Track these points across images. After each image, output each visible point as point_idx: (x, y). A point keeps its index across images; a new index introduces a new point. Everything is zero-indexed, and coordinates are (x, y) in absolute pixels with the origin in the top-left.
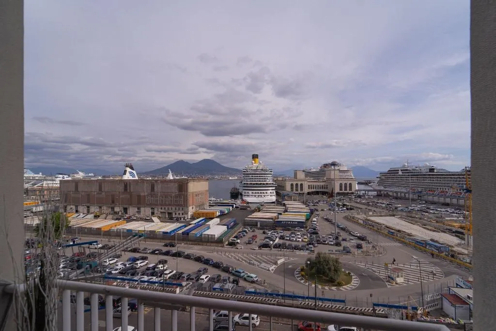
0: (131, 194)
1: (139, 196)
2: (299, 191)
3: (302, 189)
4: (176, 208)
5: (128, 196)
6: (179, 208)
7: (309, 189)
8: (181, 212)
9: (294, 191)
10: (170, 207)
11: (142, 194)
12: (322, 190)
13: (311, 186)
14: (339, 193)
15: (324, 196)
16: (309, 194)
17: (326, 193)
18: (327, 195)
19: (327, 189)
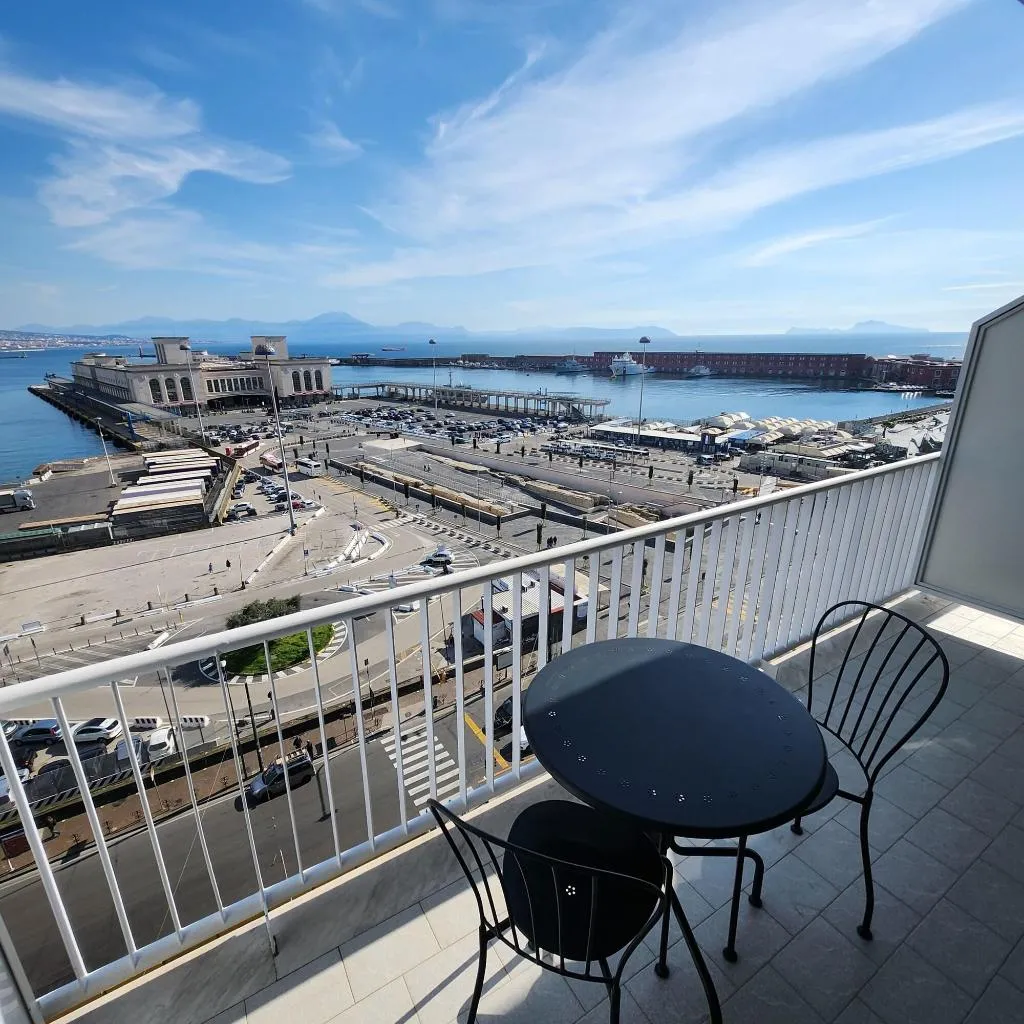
2: (182, 400)
3: (188, 394)
7: (210, 390)
9: (167, 403)
12: (248, 393)
13: (216, 382)
14: (292, 398)
15: (255, 410)
16: (213, 405)
17: (262, 398)
18: (264, 404)
19: (261, 388)
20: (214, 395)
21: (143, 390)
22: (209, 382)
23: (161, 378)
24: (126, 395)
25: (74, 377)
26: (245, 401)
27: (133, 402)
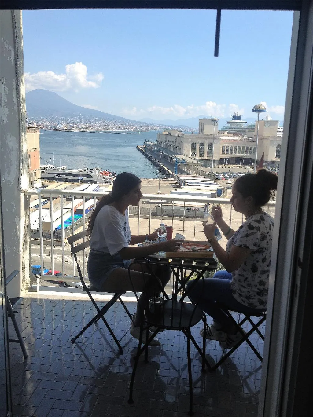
2: (206, 157)
3: (210, 153)
7: (223, 152)
9: (198, 157)
12: (245, 156)
13: (227, 148)
14: (273, 162)
15: (247, 167)
16: (222, 161)
17: (253, 160)
18: (253, 164)
19: (254, 154)
20: (225, 156)
21: (187, 149)
22: (224, 147)
23: (198, 142)
24: (178, 150)
25: (157, 141)
26: (242, 161)
27: (180, 155)
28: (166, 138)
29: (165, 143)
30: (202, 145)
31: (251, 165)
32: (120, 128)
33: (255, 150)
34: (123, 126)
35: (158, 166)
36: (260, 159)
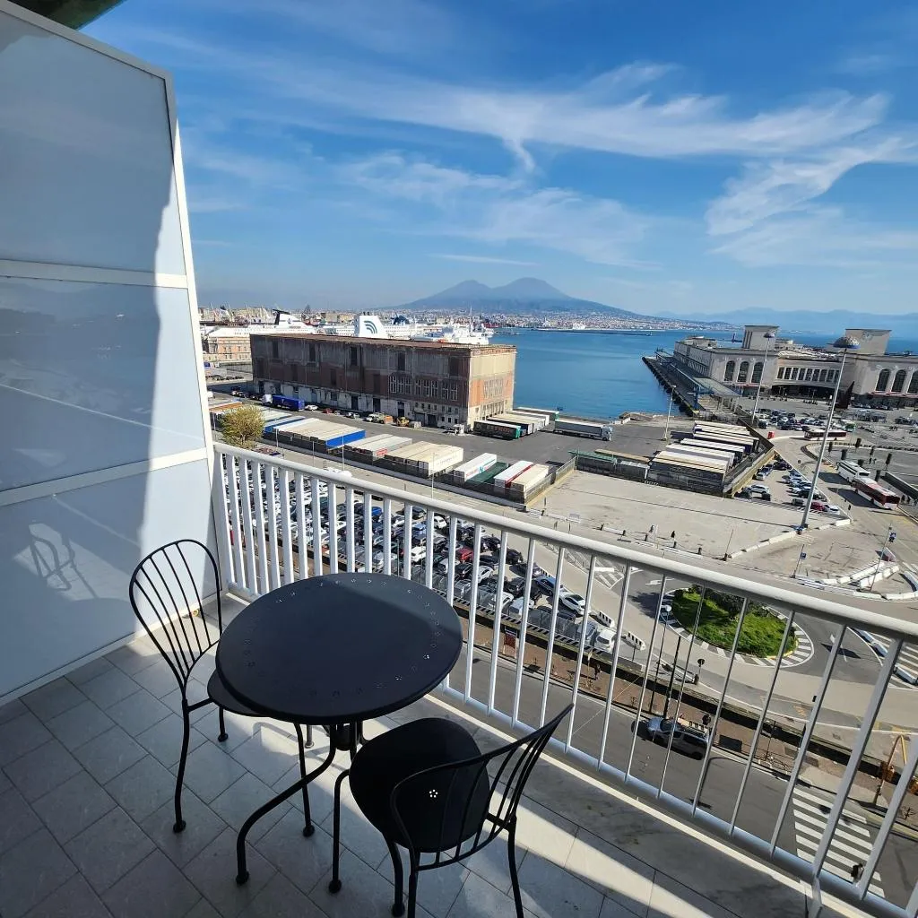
0: (362, 370)
1: (377, 376)
2: (749, 382)
3: (756, 378)
4: (443, 408)
5: (357, 374)
6: (450, 409)
7: (780, 376)
8: (453, 418)
9: (735, 381)
10: (432, 405)
11: (383, 373)
12: (818, 384)
14: (869, 396)
15: (819, 402)
16: (776, 391)
17: (831, 391)
18: (831, 397)
19: (836, 381)
20: (783, 382)
21: (719, 370)
22: (782, 369)
23: (739, 361)
24: (704, 372)
25: (675, 352)
26: (811, 392)
27: (707, 378)
28: (689, 350)
29: (687, 358)
30: (745, 366)
31: (828, 399)
32: (624, 327)
33: (837, 376)
34: (629, 324)
35: (669, 390)
36: (845, 390)
